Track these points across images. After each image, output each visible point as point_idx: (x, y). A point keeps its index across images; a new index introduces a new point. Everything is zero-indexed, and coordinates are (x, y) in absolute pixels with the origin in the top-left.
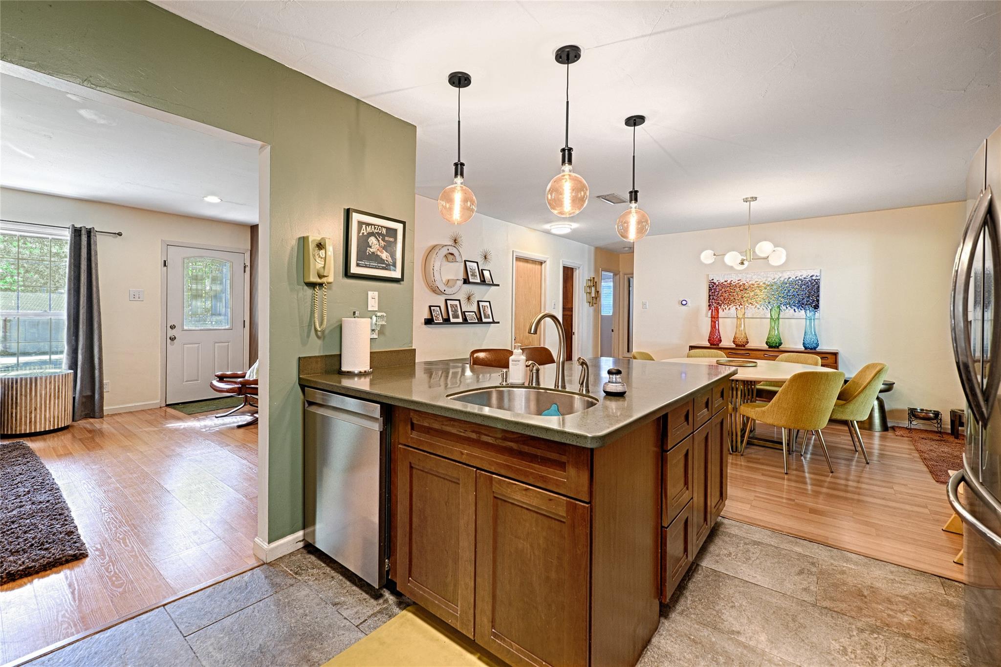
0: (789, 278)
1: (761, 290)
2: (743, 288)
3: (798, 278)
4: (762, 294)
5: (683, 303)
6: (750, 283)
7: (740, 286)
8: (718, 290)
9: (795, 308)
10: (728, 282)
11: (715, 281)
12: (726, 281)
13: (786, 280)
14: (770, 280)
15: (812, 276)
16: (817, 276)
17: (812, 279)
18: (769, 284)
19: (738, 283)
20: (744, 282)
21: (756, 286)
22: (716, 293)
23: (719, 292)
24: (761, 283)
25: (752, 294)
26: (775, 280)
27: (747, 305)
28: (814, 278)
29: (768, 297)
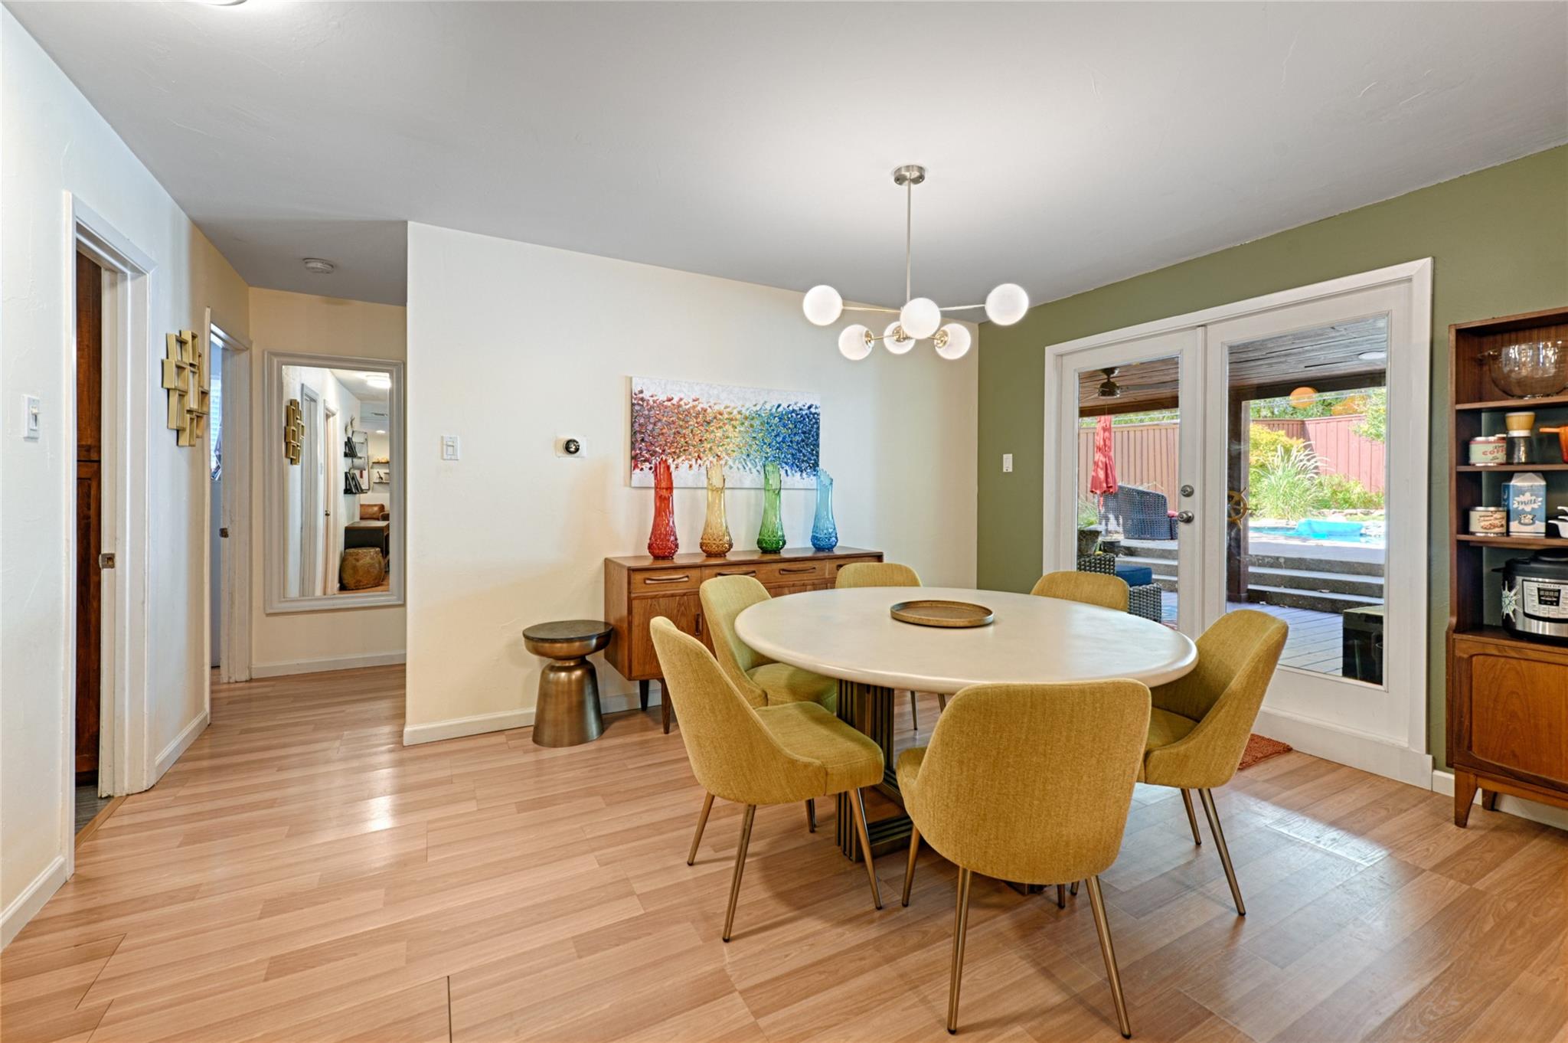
0: (779, 406)
1: (734, 427)
2: (706, 421)
3: (791, 408)
4: (736, 436)
5: (570, 447)
6: (716, 408)
7: (698, 413)
8: (652, 420)
9: (787, 468)
10: (675, 401)
11: (646, 395)
12: (670, 400)
13: (774, 410)
14: (748, 408)
15: (810, 407)
16: (816, 408)
17: (811, 413)
18: (747, 414)
19: (694, 407)
20: (706, 406)
21: (726, 416)
22: (650, 427)
23: (655, 424)
24: (735, 412)
25: (719, 434)
26: (758, 408)
27: (711, 459)
28: (813, 410)
29: (747, 443)
